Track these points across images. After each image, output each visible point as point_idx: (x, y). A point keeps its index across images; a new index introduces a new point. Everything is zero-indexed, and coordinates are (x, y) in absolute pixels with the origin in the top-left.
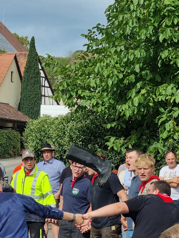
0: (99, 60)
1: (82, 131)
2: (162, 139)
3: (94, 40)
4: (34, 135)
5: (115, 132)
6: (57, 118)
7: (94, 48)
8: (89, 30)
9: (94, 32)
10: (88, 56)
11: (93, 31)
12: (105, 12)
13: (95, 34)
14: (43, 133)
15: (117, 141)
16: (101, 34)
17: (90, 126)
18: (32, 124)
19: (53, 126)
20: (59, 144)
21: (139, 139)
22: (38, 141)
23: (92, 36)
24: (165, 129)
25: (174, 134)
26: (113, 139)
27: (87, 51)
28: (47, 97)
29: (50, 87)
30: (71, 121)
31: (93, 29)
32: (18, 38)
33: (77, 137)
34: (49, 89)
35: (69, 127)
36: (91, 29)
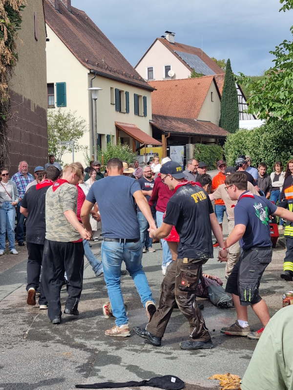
0: (287, 74)
3: (281, 56)
10: (277, 71)
11: (280, 47)
12: (291, 29)
13: (282, 50)
16: (288, 50)
17: (282, 135)
18: (231, 137)
20: (255, 154)
22: (237, 152)
23: (280, 52)
27: (276, 67)
28: (245, 112)
29: (247, 103)
30: (265, 132)
32: (217, 62)
36: (278, 46)
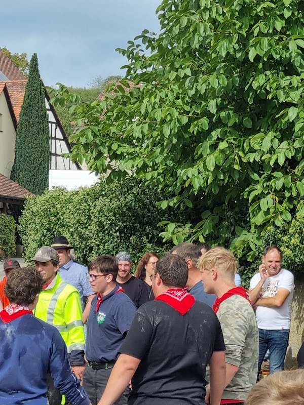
0: (148, 92)
1: (120, 213)
2: (256, 227)
4: (37, 221)
5: (175, 215)
6: (77, 193)
7: (139, 72)
8: (129, 42)
9: (138, 46)
10: (128, 86)
12: (157, 12)
13: (140, 48)
14: (53, 218)
15: (179, 229)
16: (150, 48)
17: (133, 204)
18: (35, 203)
19: (70, 206)
20: (80, 237)
21: (217, 226)
22: (45, 231)
23: (135, 52)
24: (259, 208)
25: (275, 217)
26: (172, 226)
27: (126, 78)
28: (60, 156)
29: (65, 139)
30: (101, 197)
31: (135, 39)
32: (10, 57)
33: (111, 224)
34: (63, 143)
35: (98, 208)
36: (133, 40)
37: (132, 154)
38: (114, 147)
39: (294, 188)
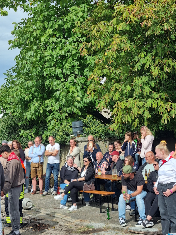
2: (50, 130)
7: (11, 80)
8: (7, 71)
9: (10, 72)
13: (11, 73)
15: (25, 132)
16: (14, 73)
23: (9, 74)
24: (51, 124)
25: (55, 126)
26: (22, 131)
30: (3, 122)
33: (5, 131)
36: (9, 70)
37: (10, 108)
38: (4, 105)
39: (61, 117)
